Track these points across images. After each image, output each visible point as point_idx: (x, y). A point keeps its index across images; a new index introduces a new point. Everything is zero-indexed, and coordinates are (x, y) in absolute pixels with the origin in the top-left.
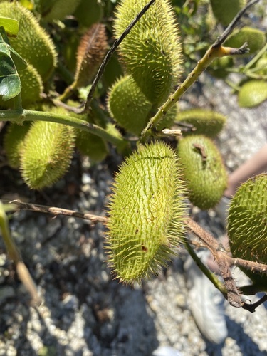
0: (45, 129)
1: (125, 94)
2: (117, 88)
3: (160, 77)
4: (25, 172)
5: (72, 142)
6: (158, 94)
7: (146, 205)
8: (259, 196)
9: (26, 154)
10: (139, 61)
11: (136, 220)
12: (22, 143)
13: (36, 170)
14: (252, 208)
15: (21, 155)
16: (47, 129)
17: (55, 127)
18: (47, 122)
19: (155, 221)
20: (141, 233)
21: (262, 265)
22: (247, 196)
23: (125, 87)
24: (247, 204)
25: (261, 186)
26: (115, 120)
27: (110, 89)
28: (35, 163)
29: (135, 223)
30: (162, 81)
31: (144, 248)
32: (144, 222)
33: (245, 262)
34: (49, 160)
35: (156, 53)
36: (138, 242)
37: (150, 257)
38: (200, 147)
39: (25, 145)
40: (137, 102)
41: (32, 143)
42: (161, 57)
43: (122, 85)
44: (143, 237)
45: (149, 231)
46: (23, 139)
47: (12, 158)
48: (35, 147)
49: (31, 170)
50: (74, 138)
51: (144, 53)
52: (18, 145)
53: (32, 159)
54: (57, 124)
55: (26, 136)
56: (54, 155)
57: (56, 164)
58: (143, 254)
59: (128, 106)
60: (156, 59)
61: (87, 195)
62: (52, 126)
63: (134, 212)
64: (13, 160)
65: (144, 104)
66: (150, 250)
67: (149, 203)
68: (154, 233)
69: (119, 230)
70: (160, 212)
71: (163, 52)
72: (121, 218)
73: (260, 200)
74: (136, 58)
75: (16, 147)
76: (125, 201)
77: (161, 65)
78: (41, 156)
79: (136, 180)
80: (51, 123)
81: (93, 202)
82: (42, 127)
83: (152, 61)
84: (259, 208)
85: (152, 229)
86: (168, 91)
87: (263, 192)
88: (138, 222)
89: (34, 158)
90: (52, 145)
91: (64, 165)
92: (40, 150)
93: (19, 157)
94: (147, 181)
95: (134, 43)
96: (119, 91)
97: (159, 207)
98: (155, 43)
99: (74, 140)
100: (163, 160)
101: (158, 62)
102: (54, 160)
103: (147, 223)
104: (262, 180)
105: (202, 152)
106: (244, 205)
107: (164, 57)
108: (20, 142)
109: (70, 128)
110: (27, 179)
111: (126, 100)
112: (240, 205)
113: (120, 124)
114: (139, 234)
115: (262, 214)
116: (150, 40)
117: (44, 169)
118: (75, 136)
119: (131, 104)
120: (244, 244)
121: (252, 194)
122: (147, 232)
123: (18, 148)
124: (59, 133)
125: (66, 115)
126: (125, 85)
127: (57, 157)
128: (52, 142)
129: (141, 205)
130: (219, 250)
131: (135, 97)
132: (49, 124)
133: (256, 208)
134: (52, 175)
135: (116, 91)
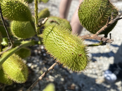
0: (7, 64)
1: (17, 28)
2: (13, 29)
3: (23, 10)
4: (17, 81)
5: (19, 58)
6: (28, 16)
7: (66, 45)
8: (85, 11)
9: (11, 76)
10: (12, 12)
11: (69, 51)
12: (5, 75)
13: (20, 77)
14: (87, 16)
15: (10, 78)
16: (8, 63)
17: (10, 59)
18: (5, 61)
19: (74, 45)
20: (74, 52)
21: (105, 26)
22: (82, 15)
23: (15, 27)
24: (84, 16)
25: (83, 8)
26: (22, 39)
27: (11, 32)
28: (17, 75)
29: (69, 53)
30: (25, 11)
31: (80, 55)
32: (71, 49)
33: (100, 31)
34: (20, 69)
35: (14, 5)
36: (77, 56)
37: (85, 55)
38: (51, 21)
39: (7, 75)
40: (23, 27)
41: (9, 71)
42: (17, 4)
43: (13, 27)
44: (76, 53)
45: (76, 49)
46: (4, 74)
47: (8, 82)
48: (11, 71)
49: (18, 78)
50: (18, 56)
51: (11, 8)
52: (5, 77)
53: (15, 75)
54: (9, 58)
55: (4, 72)
56: (19, 66)
57: (23, 68)
58: (82, 57)
59: (22, 30)
60: (16, 6)
61: (35, 68)
62: (8, 60)
63: (65, 50)
64: (9, 82)
65: (25, 25)
66: (83, 54)
67: (66, 43)
68: (78, 48)
69: (67, 60)
70: (72, 42)
71: (16, 2)
72: (63, 56)
73: (87, 12)
74: (9, 13)
75: (5, 78)
76: (58, 51)
77: (20, 6)
78: (17, 71)
79: (54, 43)
80: (7, 60)
81: (38, 68)
82: (5, 64)
83: (16, 8)
84: (89, 13)
85: (76, 48)
86: (30, 12)
87: (86, 9)
88: (70, 51)
89: (15, 74)
90: (16, 65)
91: (25, 66)
92: (14, 70)
93: (10, 80)
94: (57, 39)
95: (4, 9)
96: (14, 29)
97: (70, 41)
98: (10, 2)
99: (19, 57)
100: (53, 29)
101: (18, 6)
102: (21, 68)
103: (73, 48)
104: (82, 6)
105: (54, 21)
106: (84, 17)
107: (18, 3)
108: (4, 76)
109: (14, 55)
110: (20, 82)
111: (20, 30)
112: (83, 19)
113: (25, 39)
114: (74, 53)
115: (91, 14)
116: (8, 2)
117: (21, 73)
118: (18, 55)
119: (22, 29)
120: (94, 27)
121: (83, 12)
122: (76, 50)
123: (6, 78)
124: (13, 60)
125: (8, 53)
126: (14, 26)
127: (21, 66)
128: (14, 64)
129: (65, 46)
130: (90, 36)
131: (21, 26)
132: (7, 61)
133: (88, 14)
134: (26, 72)
135: (14, 31)
